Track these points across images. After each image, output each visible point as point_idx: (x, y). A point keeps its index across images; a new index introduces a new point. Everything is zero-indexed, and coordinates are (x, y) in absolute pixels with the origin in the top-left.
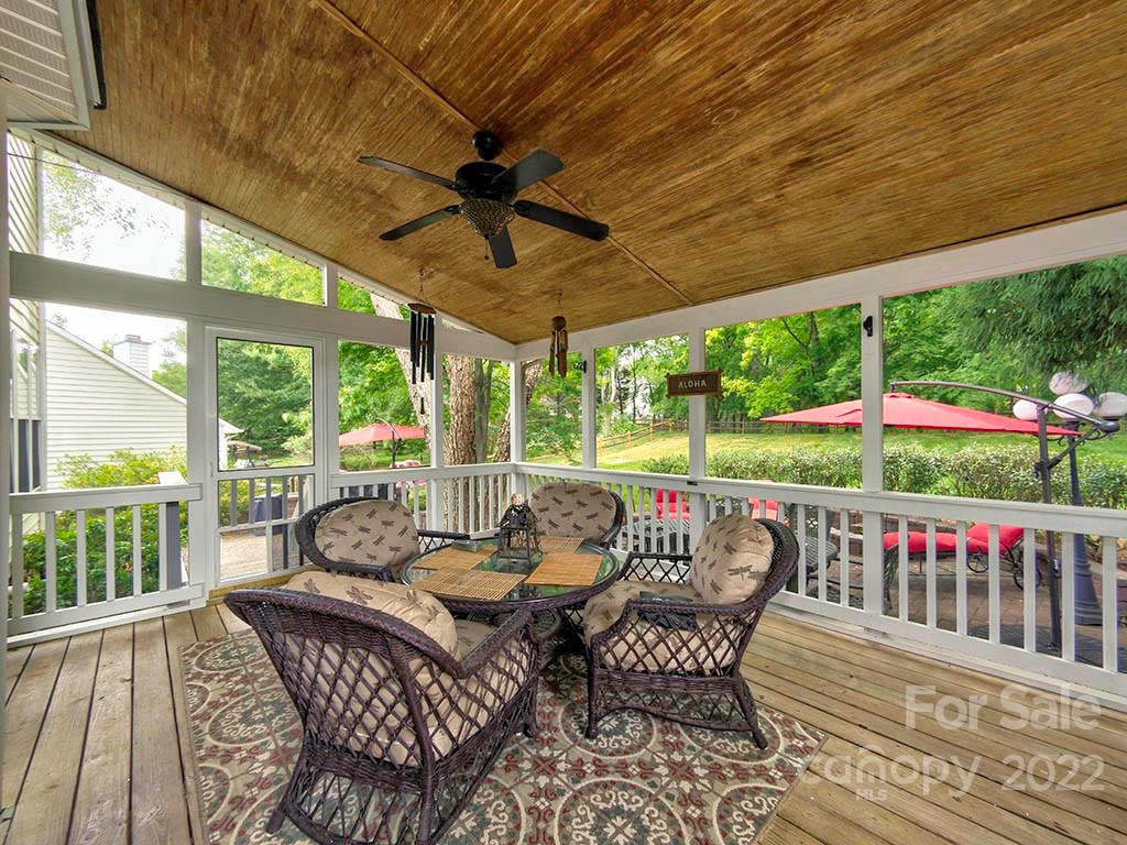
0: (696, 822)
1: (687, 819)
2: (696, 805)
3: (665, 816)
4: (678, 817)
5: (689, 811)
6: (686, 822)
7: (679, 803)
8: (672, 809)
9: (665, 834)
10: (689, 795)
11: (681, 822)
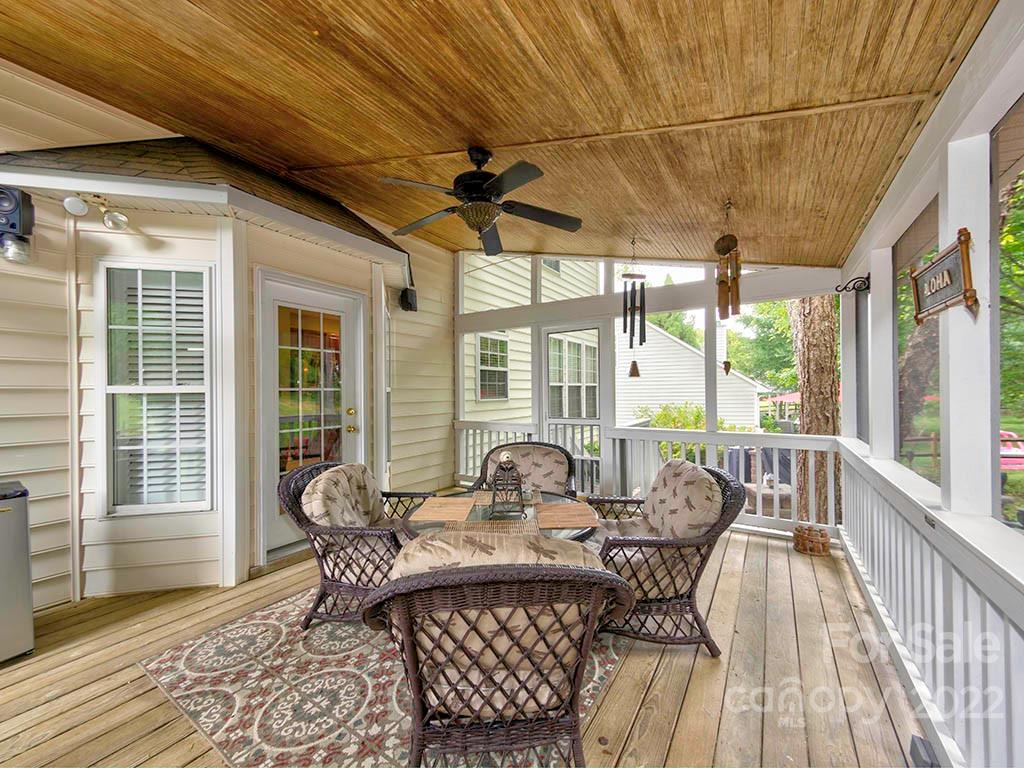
0: (308, 757)
1: (313, 749)
2: (326, 758)
3: (320, 733)
4: (317, 743)
5: (321, 751)
6: (309, 749)
7: (333, 744)
8: (326, 739)
9: (303, 733)
10: (339, 753)
11: (311, 745)
